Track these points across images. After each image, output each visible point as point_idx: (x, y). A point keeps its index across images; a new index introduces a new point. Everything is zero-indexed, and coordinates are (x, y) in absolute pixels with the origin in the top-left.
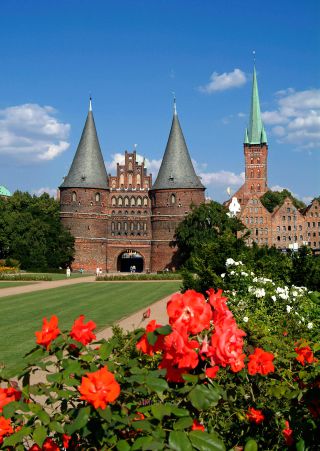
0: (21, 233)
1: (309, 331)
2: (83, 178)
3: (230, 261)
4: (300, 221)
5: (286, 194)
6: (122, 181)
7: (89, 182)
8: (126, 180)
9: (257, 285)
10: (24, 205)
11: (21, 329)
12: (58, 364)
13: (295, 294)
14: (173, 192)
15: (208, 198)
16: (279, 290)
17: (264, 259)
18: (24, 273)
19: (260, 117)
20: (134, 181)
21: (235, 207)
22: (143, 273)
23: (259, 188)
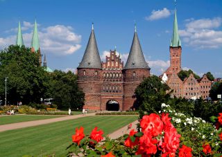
0: (58, 91)
1: (203, 140)
2: (89, 63)
3: (163, 105)
4: (198, 85)
5: (190, 72)
6: (109, 65)
7: (92, 65)
8: (111, 64)
9: (177, 117)
10: (59, 77)
11: (58, 139)
12: (84, 152)
13: (195, 121)
14: (134, 70)
15: (152, 74)
16: (188, 119)
17: (180, 104)
18: (59, 111)
19: (178, 33)
20: (115, 65)
21: (165, 78)
22: (119, 111)
23: (177, 69)
